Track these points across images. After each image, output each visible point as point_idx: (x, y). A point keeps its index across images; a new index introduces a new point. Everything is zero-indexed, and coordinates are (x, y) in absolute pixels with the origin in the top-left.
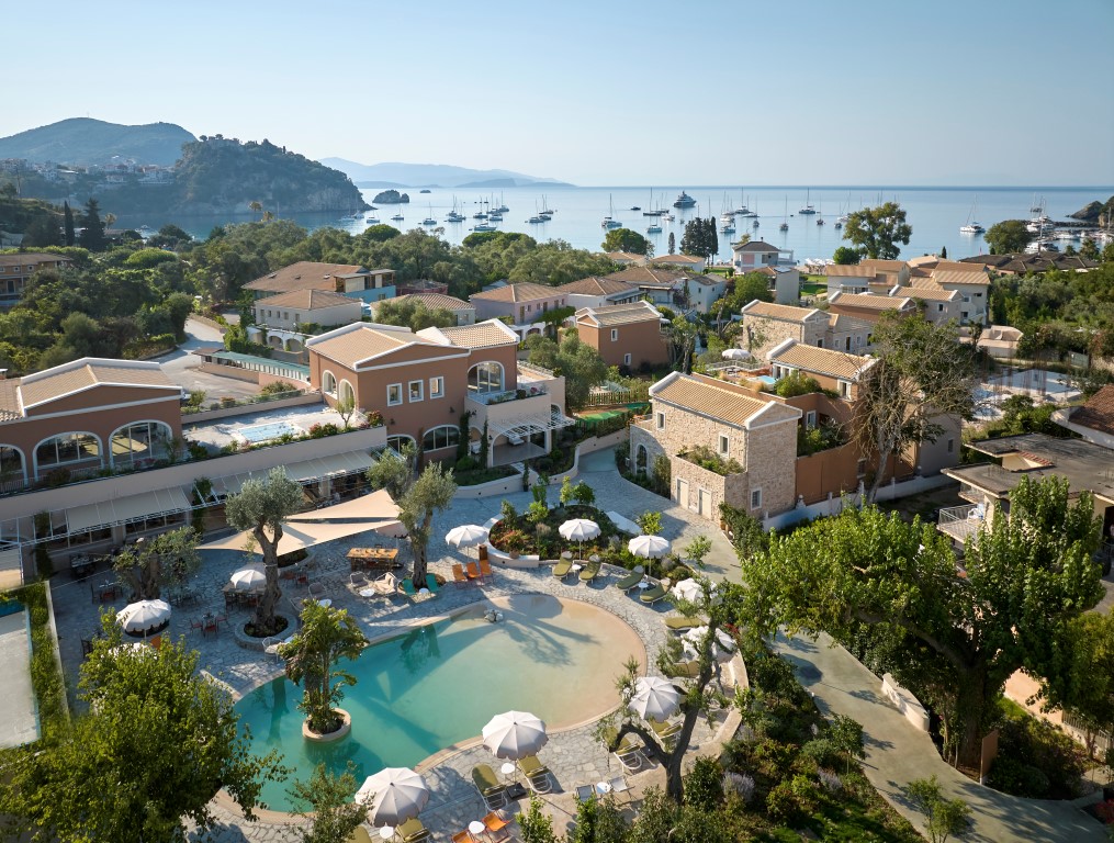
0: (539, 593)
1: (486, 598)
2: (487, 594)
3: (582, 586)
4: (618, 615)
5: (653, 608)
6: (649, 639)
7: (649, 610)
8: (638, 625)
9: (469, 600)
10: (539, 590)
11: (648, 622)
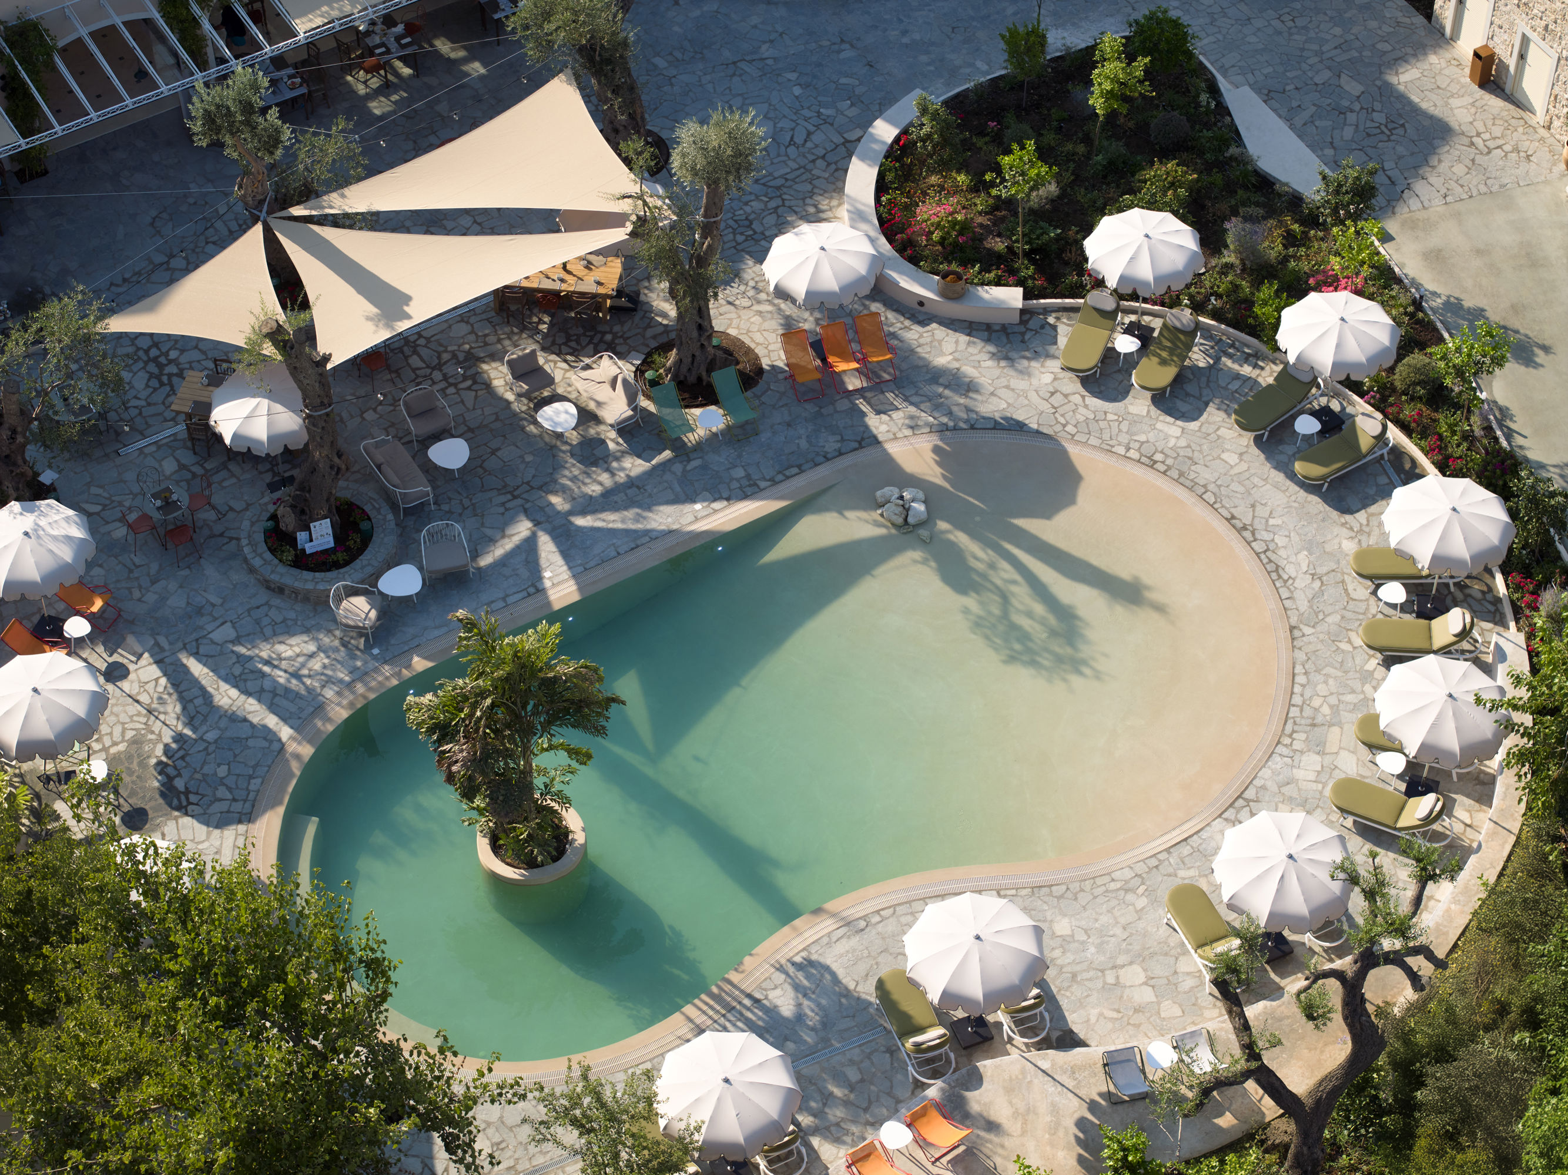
0: (1018, 427)
1: (875, 441)
2: (878, 424)
3: (1139, 404)
4: (1230, 519)
5: (1326, 498)
6: (1303, 604)
7: (1315, 502)
8: (1282, 556)
9: (831, 444)
10: (1020, 416)
11: (1309, 546)
